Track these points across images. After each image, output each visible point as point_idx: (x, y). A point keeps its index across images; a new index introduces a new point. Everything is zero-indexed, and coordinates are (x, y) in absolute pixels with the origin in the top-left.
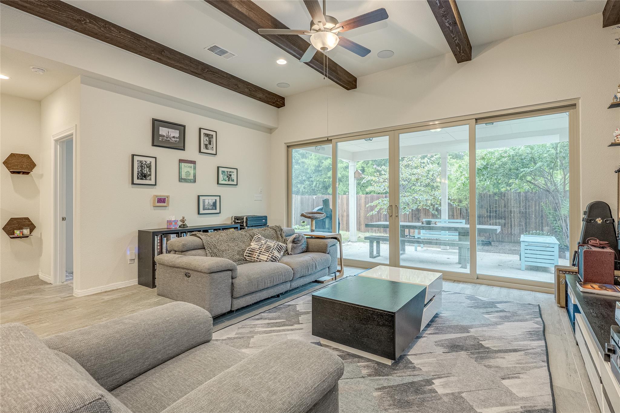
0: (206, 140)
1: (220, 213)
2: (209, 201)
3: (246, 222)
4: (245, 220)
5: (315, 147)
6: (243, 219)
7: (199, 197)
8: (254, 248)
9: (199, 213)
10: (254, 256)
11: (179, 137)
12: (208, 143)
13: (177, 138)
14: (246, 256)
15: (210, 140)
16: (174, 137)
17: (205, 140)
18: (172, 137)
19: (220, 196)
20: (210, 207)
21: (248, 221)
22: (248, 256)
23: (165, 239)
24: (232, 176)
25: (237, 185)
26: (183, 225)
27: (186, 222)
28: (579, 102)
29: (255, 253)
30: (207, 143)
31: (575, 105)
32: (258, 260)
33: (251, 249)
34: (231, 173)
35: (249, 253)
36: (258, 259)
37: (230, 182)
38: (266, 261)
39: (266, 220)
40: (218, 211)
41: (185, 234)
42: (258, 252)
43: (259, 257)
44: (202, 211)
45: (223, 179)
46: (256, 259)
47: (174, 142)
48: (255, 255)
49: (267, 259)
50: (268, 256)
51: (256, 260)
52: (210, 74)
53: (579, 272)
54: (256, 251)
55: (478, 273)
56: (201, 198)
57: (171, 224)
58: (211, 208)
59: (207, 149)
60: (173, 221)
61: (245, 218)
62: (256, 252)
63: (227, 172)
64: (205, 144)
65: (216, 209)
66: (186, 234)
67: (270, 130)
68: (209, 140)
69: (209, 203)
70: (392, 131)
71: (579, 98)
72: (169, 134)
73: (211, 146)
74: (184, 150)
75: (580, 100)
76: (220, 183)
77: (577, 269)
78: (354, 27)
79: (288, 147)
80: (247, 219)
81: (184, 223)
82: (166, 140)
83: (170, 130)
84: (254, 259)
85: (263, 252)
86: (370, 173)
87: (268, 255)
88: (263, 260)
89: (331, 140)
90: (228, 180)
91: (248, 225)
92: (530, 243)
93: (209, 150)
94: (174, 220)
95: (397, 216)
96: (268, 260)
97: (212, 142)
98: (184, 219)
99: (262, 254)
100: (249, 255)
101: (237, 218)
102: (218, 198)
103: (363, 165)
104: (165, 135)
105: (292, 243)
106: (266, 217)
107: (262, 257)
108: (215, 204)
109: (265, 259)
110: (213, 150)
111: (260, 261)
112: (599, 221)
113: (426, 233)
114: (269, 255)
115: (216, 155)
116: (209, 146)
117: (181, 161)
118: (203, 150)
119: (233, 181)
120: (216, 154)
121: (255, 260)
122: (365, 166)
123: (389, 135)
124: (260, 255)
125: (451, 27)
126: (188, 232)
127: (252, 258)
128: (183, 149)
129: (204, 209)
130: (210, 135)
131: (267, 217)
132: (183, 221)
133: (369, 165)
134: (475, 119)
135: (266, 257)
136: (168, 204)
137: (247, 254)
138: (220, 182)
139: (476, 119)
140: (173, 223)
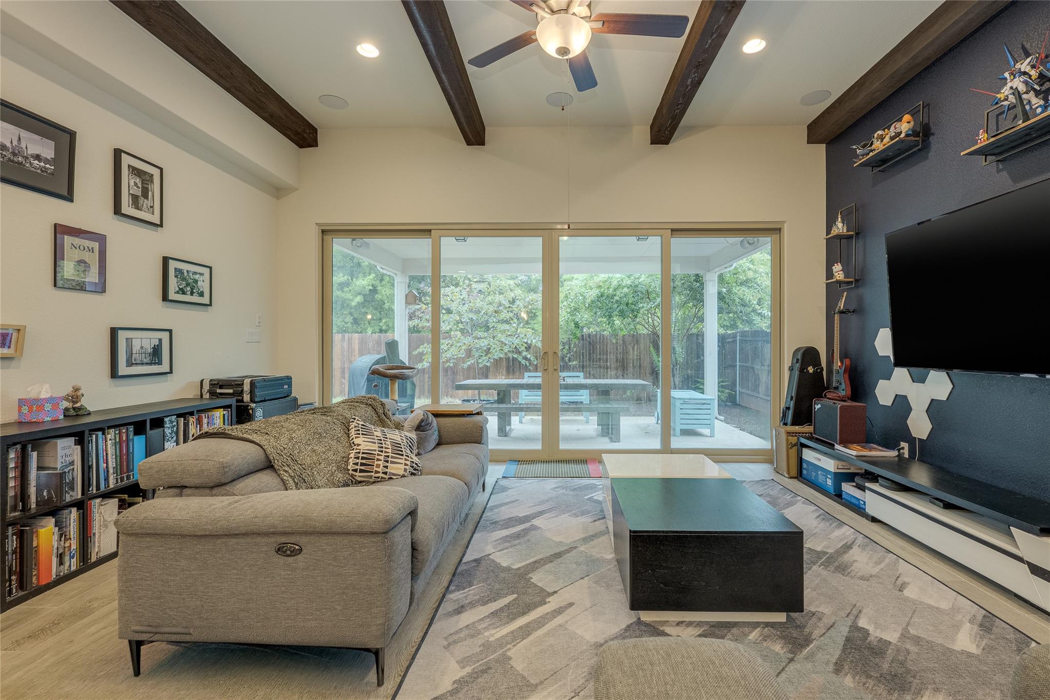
0: (136, 184)
1: (171, 372)
2: (143, 342)
3: (251, 392)
4: (247, 388)
5: (350, 240)
6: (243, 384)
7: (114, 332)
8: (368, 450)
9: (114, 374)
10: (377, 469)
11: (54, 161)
12: (140, 194)
13: (47, 161)
14: (355, 470)
15: (146, 186)
16: (38, 157)
17: (132, 183)
18: (32, 157)
19: (170, 331)
20: (145, 358)
21: (256, 390)
22: (361, 471)
23: (35, 454)
24: (199, 283)
25: (210, 305)
26: (74, 409)
27: (85, 402)
28: (784, 226)
29: (376, 463)
30: (139, 192)
31: (780, 230)
32: (387, 477)
33: (363, 453)
34: (197, 277)
35: (362, 464)
36: (385, 473)
37: (195, 299)
38: (403, 476)
39: (290, 385)
40: (165, 367)
41: (100, 433)
42: (382, 458)
43: (387, 470)
44: (123, 369)
45: (177, 289)
46: (381, 475)
47: (39, 171)
48: (378, 466)
49: (405, 470)
50: (406, 465)
51: (382, 478)
52: (168, 15)
53: (814, 432)
54: (377, 457)
55: (672, 447)
56: (122, 336)
57: (41, 407)
58: (145, 361)
59: (137, 208)
60: (47, 400)
61: (247, 382)
62: (378, 460)
63: (187, 271)
64: (133, 195)
65: (160, 363)
66: (104, 434)
67: (277, 191)
68: (142, 187)
69: (142, 348)
70: (547, 230)
71: (784, 222)
72: (23, 145)
73: (148, 203)
74: (72, 201)
75: (785, 224)
76: (170, 299)
77: (813, 429)
78: (619, 32)
79: (323, 232)
80: (252, 384)
81: (78, 405)
82: (10, 158)
83: (24, 134)
84: (377, 475)
85: (392, 457)
86: (388, 297)
87: (403, 461)
88: (399, 475)
89: (430, 231)
90: (189, 293)
91: (257, 399)
92: (686, 400)
93: (142, 213)
94: (48, 396)
95: (555, 370)
96: (406, 474)
97: (150, 193)
98: (79, 393)
99: (392, 462)
100: (363, 468)
101: (217, 384)
102: (165, 336)
103: (374, 282)
104: (9, 145)
105: (415, 430)
106: (289, 378)
107: (394, 469)
108: (156, 353)
109: (402, 472)
110: (153, 214)
111: (391, 478)
112: (811, 369)
113: (530, 393)
114: (406, 462)
115: (159, 229)
116: (141, 200)
117: (60, 230)
118: (127, 208)
119: (201, 294)
120: (161, 225)
121: (378, 477)
122: (377, 283)
123: (542, 236)
124: (387, 464)
125: (689, 88)
126: (109, 428)
127: (373, 474)
128: (66, 194)
129: (130, 363)
130: (145, 173)
131: (291, 378)
132: (74, 397)
133: (384, 283)
134: (670, 230)
135: (403, 467)
136: (20, 349)
137: (359, 467)
138: (172, 295)
139: (673, 230)
140: (48, 407)
